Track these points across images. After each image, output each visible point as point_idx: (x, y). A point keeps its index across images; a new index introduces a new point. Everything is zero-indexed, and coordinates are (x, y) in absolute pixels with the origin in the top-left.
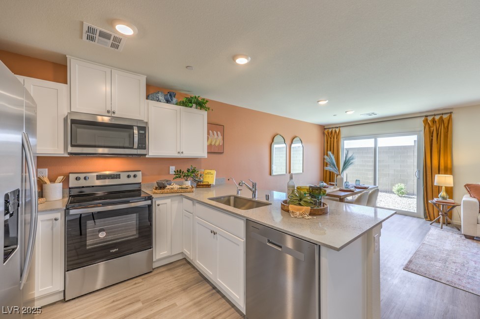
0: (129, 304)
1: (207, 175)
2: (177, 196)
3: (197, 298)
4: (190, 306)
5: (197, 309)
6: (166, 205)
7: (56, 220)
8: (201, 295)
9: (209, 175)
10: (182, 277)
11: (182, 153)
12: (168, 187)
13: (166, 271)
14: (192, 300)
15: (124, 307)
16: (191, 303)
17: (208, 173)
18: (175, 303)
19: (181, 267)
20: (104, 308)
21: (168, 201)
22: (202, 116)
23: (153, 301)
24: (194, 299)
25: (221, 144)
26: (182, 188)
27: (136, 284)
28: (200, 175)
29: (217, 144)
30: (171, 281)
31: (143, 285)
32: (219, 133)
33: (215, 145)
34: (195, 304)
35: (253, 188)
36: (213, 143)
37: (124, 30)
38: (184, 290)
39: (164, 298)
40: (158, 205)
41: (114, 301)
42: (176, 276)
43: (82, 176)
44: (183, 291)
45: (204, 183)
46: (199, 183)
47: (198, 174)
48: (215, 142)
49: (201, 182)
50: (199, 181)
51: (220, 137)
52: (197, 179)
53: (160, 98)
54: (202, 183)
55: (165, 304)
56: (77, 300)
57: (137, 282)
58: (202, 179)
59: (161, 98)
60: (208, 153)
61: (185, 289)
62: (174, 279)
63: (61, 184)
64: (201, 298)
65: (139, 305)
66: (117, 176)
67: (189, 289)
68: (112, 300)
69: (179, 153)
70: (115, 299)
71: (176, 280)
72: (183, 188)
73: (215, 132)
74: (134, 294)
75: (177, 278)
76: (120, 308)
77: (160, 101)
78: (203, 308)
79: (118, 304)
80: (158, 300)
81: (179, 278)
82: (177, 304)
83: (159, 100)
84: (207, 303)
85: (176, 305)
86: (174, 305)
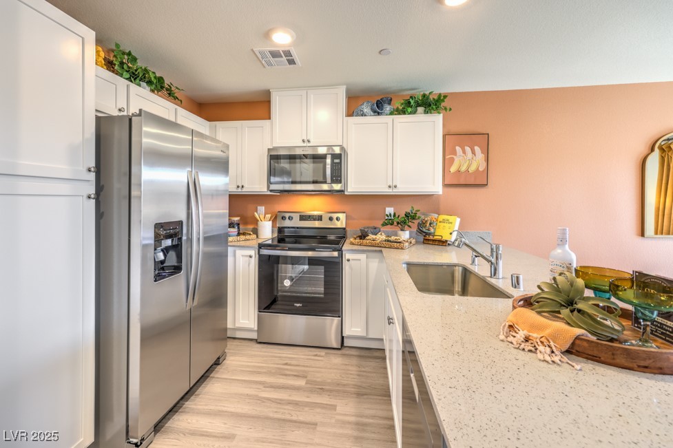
0: (295, 376)
1: (442, 224)
2: (376, 251)
3: (367, 417)
4: (349, 423)
5: (356, 433)
6: (358, 262)
7: (251, 257)
8: (373, 417)
9: (445, 224)
10: (369, 375)
11: (395, 187)
12: (371, 236)
13: (355, 356)
14: (357, 416)
15: (289, 375)
16: (353, 419)
17: (444, 221)
18: (335, 406)
19: (378, 361)
20: (276, 366)
21: (363, 257)
22: (431, 125)
23: (317, 387)
24: (361, 417)
25: (481, 169)
26: (388, 241)
27: (316, 355)
28: (430, 224)
29: (472, 169)
30: (352, 373)
31: (322, 360)
32: (477, 149)
33: (467, 171)
34: (357, 424)
35: (492, 255)
36: (463, 169)
37: (282, 39)
38: (359, 395)
39: (331, 391)
40: (348, 260)
41: (286, 364)
42: (363, 369)
43: (287, 215)
44: (355, 396)
45: (436, 237)
46: (427, 237)
47: (426, 221)
48: (469, 166)
49: (430, 234)
50: (427, 234)
51: (480, 156)
52: (424, 230)
53: (365, 110)
54: (431, 237)
55: (324, 399)
56: (265, 345)
57: (319, 353)
58: (432, 230)
59: (367, 110)
60: (446, 185)
61: (361, 394)
62: (358, 373)
63: (271, 222)
64: (371, 421)
65: (302, 383)
66: (320, 218)
67: (365, 397)
68: (285, 362)
69: (390, 187)
70: (289, 362)
71: (358, 375)
72: (391, 242)
73: (468, 149)
74: (307, 366)
75: (362, 373)
76: (286, 375)
77: (365, 115)
78: (362, 438)
79: (287, 369)
80: (322, 389)
81: (365, 373)
82: (338, 408)
83: (363, 115)
84: (373, 435)
85: (335, 410)
86: (333, 407)
